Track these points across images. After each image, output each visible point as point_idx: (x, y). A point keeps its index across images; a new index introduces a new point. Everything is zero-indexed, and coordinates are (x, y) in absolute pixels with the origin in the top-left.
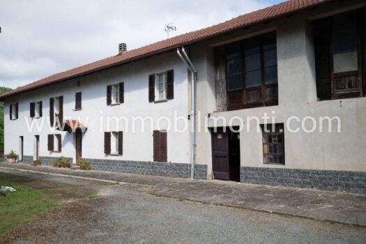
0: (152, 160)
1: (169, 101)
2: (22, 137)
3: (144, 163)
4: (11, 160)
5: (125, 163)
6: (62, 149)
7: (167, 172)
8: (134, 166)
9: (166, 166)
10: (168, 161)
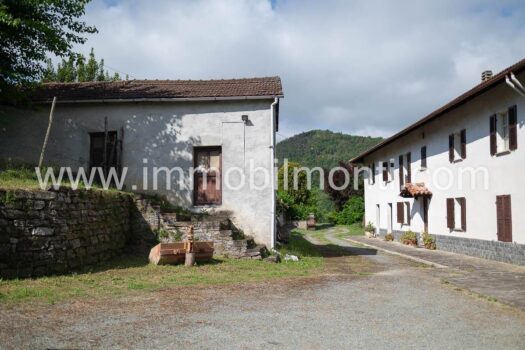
0: (496, 239)
1: (512, 152)
2: (378, 206)
3: (488, 242)
4: (368, 234)
5: (469, 243)
6: (412, 221)
7: (513, 257)
8: (478, 247)
9: (512, 248)
10: (513, 240)
